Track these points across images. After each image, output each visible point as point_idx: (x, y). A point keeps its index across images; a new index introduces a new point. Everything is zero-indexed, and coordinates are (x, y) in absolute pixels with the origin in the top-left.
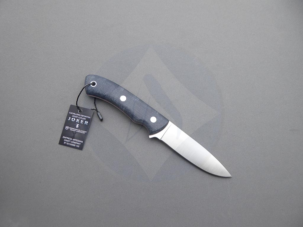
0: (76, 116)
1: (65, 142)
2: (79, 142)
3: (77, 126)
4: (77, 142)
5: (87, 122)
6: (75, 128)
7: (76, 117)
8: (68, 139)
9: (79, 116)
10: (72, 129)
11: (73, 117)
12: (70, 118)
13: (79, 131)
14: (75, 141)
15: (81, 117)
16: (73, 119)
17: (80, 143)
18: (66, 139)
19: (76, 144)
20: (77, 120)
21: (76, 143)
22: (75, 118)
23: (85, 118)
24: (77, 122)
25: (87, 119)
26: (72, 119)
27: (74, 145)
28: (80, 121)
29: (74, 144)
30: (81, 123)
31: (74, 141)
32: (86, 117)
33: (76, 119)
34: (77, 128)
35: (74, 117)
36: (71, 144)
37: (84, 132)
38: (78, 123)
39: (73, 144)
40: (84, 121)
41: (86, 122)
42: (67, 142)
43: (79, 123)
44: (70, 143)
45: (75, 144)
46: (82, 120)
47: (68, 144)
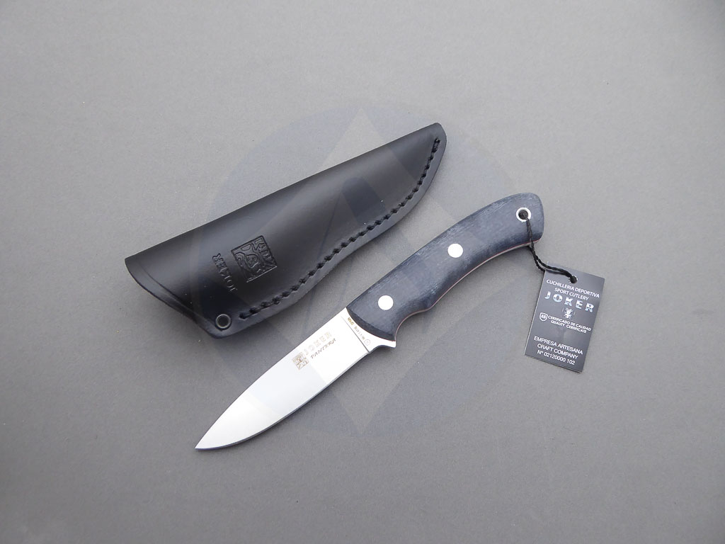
0: (564, 289)
1: (541, 349)
2: (574, 353)
3: (568, 314)
4: (569, 352)
5: (592, 307)
6: (563, 318)
7: (564, 292)
8: (546, 344)
9: (570, 291)
10: (555, 320)
11: (556, 293)
12: (549, 294)
13: (573, 326)
14: (565, 350)
15: (577, 292)
16: (558, 298)
17: (577, 354)
18: (543, 343)
19: (567, 357)
20: (567, 299)
21: (565, 354)
22: (562, 294)
23: (587, 295)
24: (567, 304)
25: (592, 300)
26: (555, 296)
27: (563, 360)
28: (574, 302)
29: (561, 356)
30: (577, 307)
31: (562, 349)
32: (588, 293)
33: (564, 296)
34: (567, 320)
35: (559, 293)
36: (555, 357)
37: (585, 329)
38: (570, 308)
39: (558, 355)
40: (584, 303)
41: (590, 307)
42: (545, 350)
43: (573, 308)
44: (552, 353)
45: (563, 356)
46: (580, 299)
47: (547, 355)
